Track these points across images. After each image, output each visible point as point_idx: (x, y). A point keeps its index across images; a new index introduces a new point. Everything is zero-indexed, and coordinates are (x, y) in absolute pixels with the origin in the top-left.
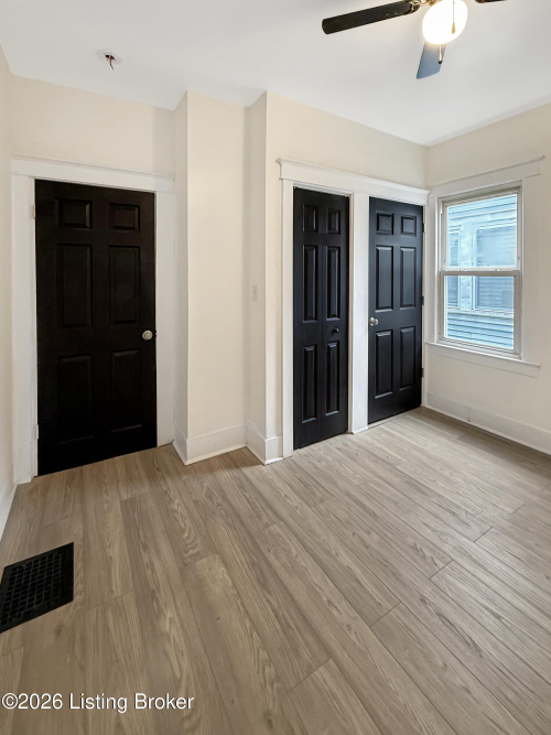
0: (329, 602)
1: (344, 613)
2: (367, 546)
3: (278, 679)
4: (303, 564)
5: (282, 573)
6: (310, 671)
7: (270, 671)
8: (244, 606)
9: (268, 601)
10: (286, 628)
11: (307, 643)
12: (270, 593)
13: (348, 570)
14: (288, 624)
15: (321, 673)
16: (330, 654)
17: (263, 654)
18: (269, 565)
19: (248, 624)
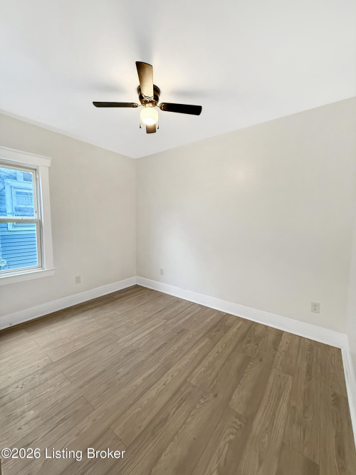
0: (164, 385)
1: (167, 378)
2: (128, 373)
3: (202, 397)
4: (146, 402)
5: (155, 412)
6: (194, 386)
7: (202, 401)
8: (181, 427)
9: (174, 413)
10: (183, 400)
11: (186, 389)
12: (169, 414)
13: (144, 380)
14: (181, 399)
15: (193, 382)
16: (185, 380)
17: (198, 406)
18: (151, 422)
19: (189, 420)
